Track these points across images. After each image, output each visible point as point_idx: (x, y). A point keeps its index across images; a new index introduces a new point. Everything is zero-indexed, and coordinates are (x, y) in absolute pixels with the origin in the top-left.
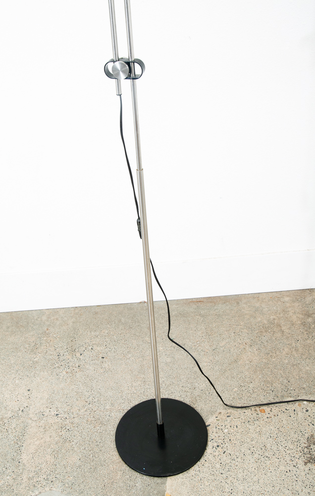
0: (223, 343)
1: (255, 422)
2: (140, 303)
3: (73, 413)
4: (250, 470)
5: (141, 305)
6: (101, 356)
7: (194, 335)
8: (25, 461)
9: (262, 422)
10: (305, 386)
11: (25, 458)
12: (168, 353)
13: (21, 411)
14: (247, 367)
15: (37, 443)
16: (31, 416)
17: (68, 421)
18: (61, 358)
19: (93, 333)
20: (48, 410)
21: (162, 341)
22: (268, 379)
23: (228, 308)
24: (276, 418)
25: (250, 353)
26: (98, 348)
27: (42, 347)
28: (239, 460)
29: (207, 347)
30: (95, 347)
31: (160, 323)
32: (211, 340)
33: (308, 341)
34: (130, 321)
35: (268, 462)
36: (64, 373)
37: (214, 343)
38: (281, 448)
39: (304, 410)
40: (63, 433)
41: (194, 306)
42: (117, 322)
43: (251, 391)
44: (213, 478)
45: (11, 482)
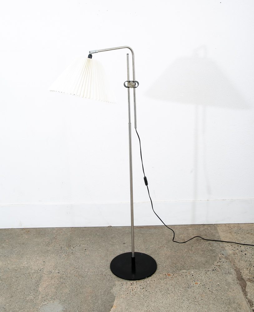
0: (152, 246)
1: (164, 279)
2: (108, 227)
3: (67, 272)
4: (159, 298)
5: (109, 228)
6: (84, 249)
7: (137, 242)
8: (40, 291)
9: (168, 279)
10: (193, 265)
11: (40, 289)
12: (121, 249)
13: (39, 271)
14: (163, 257)
15: (48, 283)
16: (44, 272)
17: (64, 275)
18: (63, 249)
19: (81, 239)
20: (54, 271)
21: (118, 244)
22: (174, 262)
23: (157, 231)
24: (176, 278)
25: (166, 251)
26: (83, 246)
27: (53, 244)
28: (154, 294)
29: (143, 248)
30: (81, 245)
31: (119, 236)
32: (146, 244)
33: (198, 247)
34: (102, 235)
35: (169, 295)
36: (64, 255)
37: (147, 246)
38: (176, 290)
39: (191, 275)
40: (61, 280)
41: (139, 230)
42: (94, 235)
43: (164, 267)
44: (139, 300)
45: (33, 298)
